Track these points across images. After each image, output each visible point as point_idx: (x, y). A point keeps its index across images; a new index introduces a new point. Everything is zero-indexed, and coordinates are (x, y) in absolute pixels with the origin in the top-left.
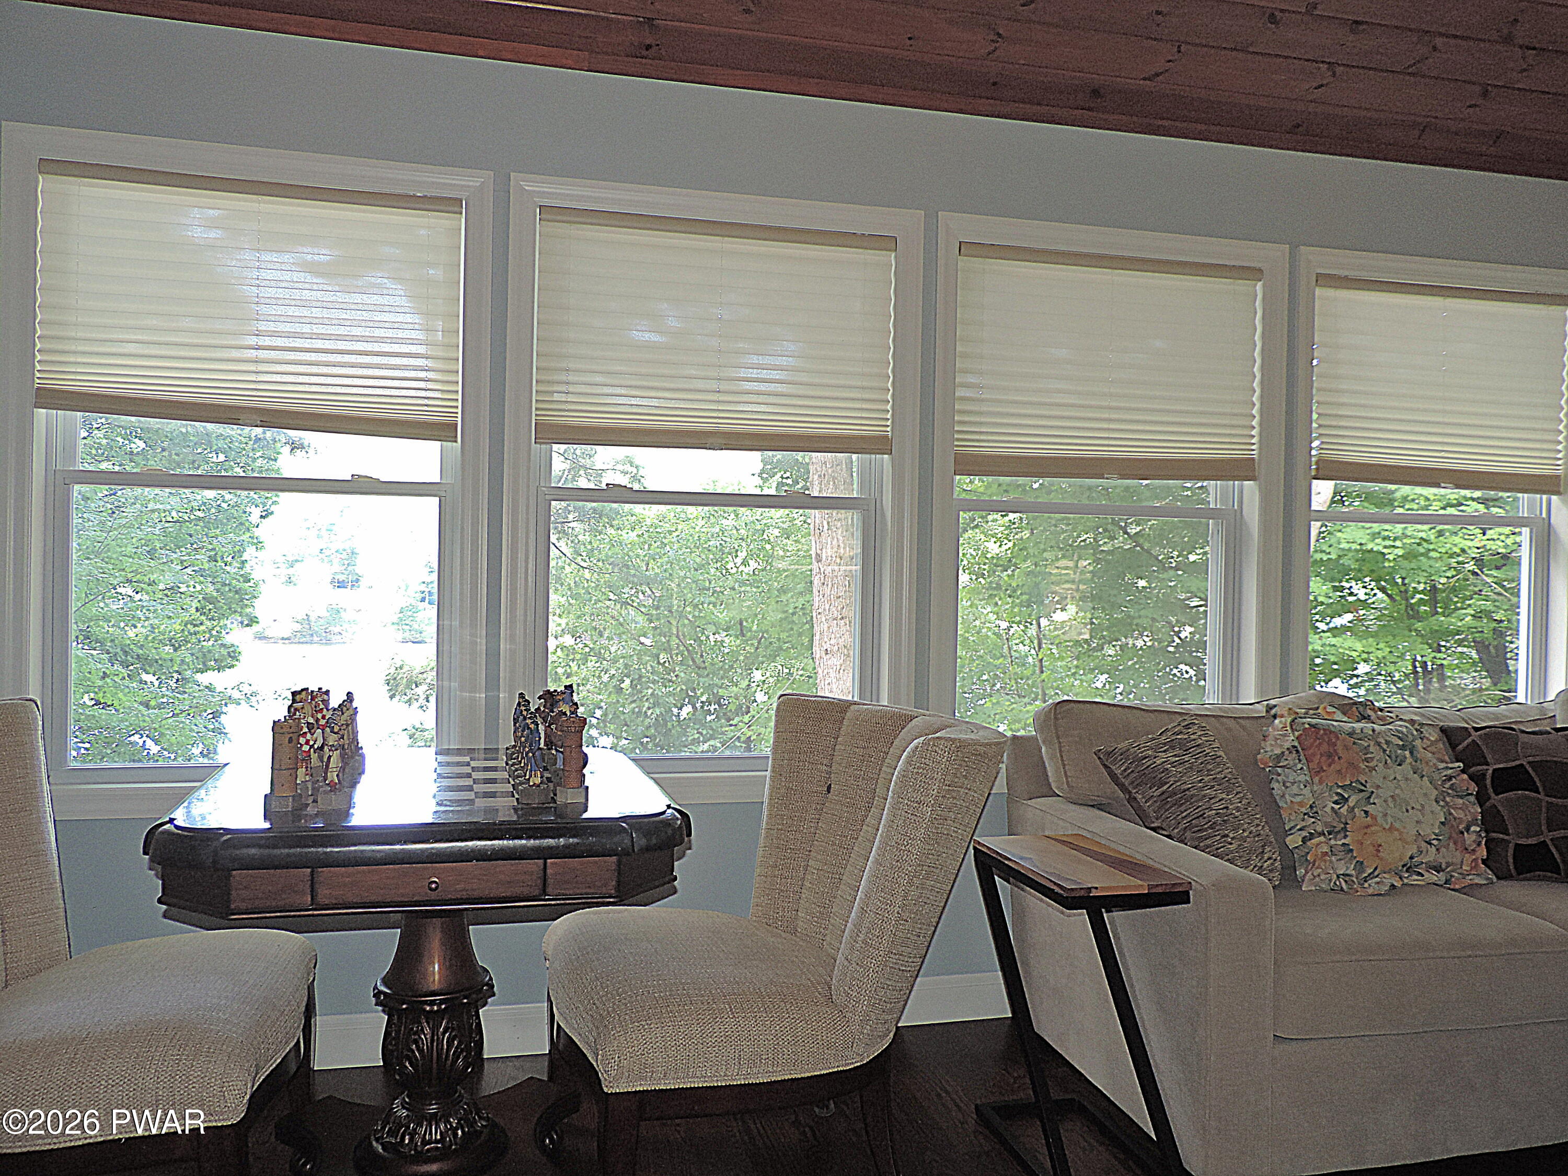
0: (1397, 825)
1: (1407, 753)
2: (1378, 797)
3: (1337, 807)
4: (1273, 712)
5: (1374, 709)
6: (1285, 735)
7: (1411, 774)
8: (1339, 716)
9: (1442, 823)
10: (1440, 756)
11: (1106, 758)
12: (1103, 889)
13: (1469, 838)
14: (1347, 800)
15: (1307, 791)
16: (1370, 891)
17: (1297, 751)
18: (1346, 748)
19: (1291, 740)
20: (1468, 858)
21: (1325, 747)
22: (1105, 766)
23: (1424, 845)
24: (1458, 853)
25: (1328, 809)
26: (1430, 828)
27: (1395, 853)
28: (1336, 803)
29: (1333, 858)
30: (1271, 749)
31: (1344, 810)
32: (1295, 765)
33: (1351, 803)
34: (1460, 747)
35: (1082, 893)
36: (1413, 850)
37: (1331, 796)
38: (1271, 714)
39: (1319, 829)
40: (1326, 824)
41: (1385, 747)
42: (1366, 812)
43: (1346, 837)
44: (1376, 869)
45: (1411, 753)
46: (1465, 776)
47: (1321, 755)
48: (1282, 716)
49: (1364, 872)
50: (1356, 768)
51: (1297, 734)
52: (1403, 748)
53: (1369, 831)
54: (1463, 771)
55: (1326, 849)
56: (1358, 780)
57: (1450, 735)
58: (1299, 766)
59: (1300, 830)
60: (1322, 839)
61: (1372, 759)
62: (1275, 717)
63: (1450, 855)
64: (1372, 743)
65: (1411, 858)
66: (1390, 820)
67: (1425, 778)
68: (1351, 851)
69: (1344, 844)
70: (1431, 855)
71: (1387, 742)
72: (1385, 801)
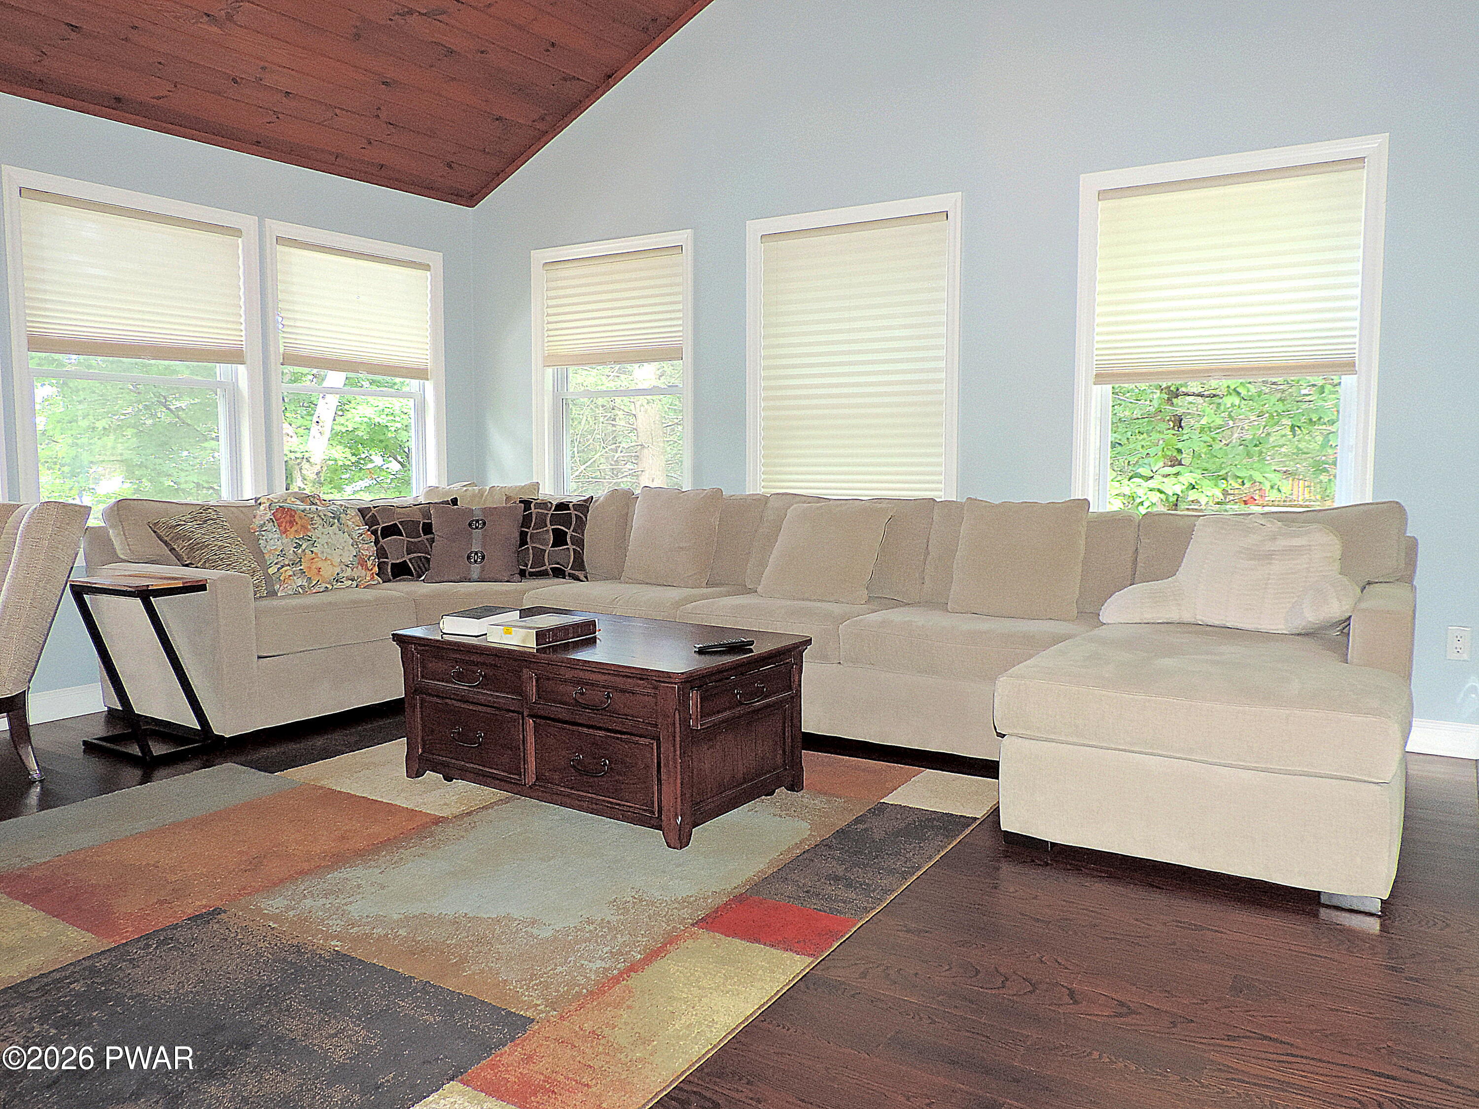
0: (329, 557)
1: (336, 521)
2: (318, 543)
3: (295, 550)
4: (259, 502)
5: (319, 499)
6: (266, 514)
7: (337, 531)
8: (298, 502)
9: (355, 556)
10: (357, 524)
11: (154, 527)
12: (156, 585)
13: (369, 563)
14: (301, 545)
15: (279, 543)
16: (314, 591)
17: (273, 521)
18: (300, 517)
19: (269, 515)
20: (369, 573)
21: (288, 518)
22: (155, 532)
23: (344, 566)
24: (363, 571)
25: (291, 552)
26: (348, 558)
27: (329, 572)
28: (295, 548)
29: (295, 578)
30: (258, 522)
31: (300, 551)
32: (272, 529)
33: (304, 547)
34: (367, 518)
35: (145, 588)
36: (338, 570)
37: (292, 545)
38: (258, 502)
39: (287, 563)
40: (290, 560)
41: (323, 517)
42: (312, 551)
43: (301, 565)
44: (318, 581)
45: (338, 521)
46: (369, 533)
47: (286, 522)
48: (264, 503)
49: (312, 583)
50: (307, 528)
51: (272, 512)
52: (334, 518)
53: (313, 561)
54: (368, 530)
55: (291, 573)
56: (307, 535)
57: (363, 512)
58: (275, 529)
59: (276, 564)
60: (288, 568)
61: (315, 523)
62: (260, 504)
63: (359, 572)
64: (315, 515)
65: (338, 574)
66: (325, 555)
67: (346, 533)
68: (304, 572)
69: (300, 569)
70: (349, 572)
71: (325, 515)
72: (323, 545)
